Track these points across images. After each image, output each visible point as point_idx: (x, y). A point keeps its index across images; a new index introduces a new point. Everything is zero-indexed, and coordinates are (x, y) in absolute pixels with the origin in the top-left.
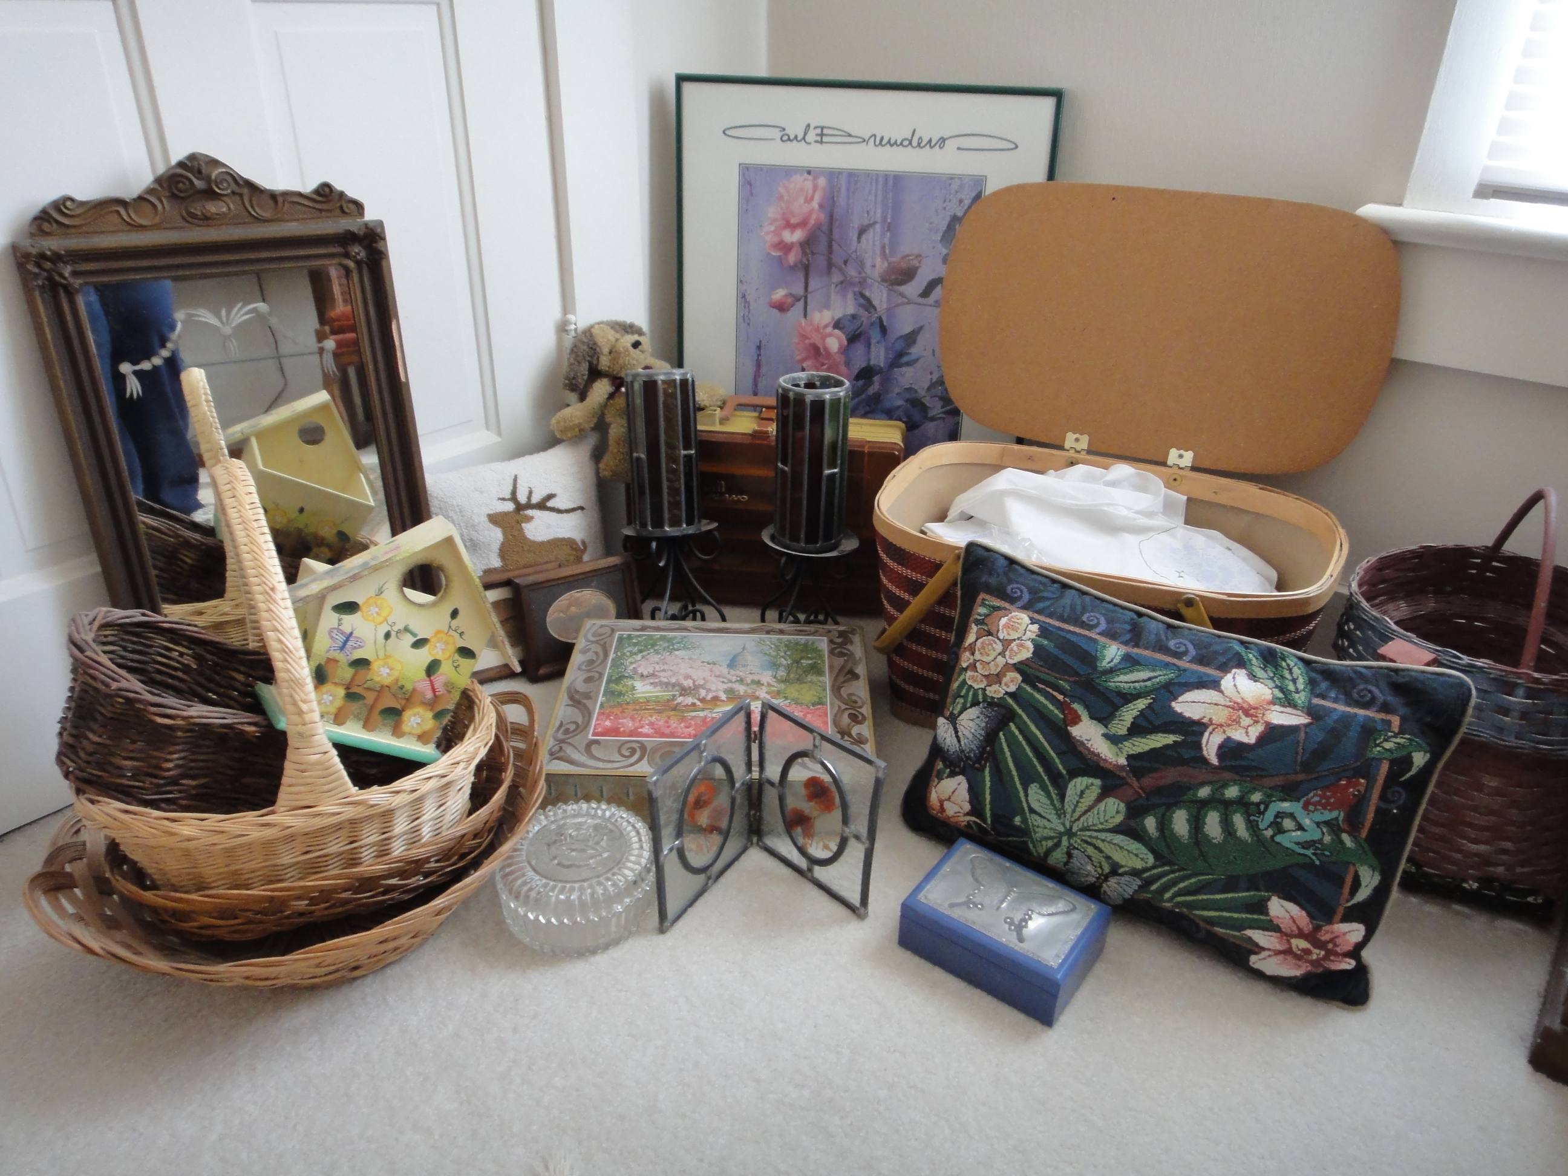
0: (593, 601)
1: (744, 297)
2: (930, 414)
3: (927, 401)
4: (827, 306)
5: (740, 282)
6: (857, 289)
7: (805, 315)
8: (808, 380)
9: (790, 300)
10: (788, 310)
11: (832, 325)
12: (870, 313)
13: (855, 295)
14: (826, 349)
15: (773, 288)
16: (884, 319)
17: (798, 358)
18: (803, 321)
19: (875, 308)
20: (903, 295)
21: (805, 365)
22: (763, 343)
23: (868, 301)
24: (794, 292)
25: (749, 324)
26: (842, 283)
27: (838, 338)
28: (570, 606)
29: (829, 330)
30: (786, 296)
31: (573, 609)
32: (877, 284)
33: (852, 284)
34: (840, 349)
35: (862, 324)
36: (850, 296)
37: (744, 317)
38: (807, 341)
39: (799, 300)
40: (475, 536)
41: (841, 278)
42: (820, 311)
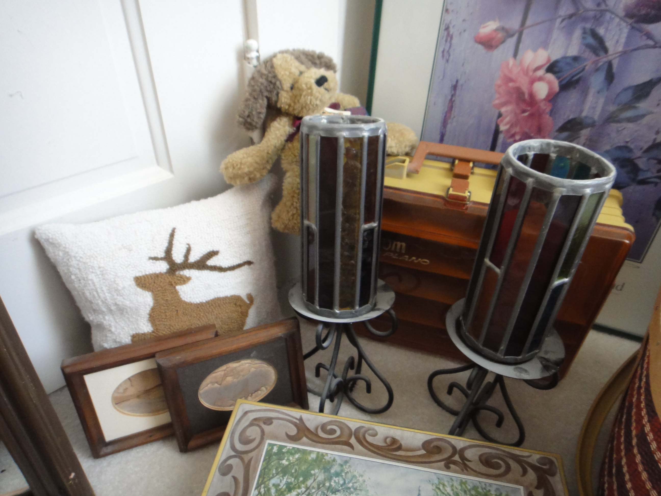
0: (253, 370)
1: (447, 29)
2: (641, 177)
3: (641, 163)
4: (545, 45)
5: (446, 10)
6: (588, 26)
7: (515, 55)
9: (500, 35)
10: (497, 47)
11: (546, 67)
12: (597, 55)
13: (584, 33)
14: (532, 95)
15: (484, 20)
16: (615, 63)
17: (497, 102)
18: (511, 62)
19: (606, 50)
20: (648, 35)
21: (503, 110)
22: (460, 83)
23: (600, 41)
24: (507, 26)
25: (447, 61)
26: (571, 16)
27: (549, 83)
28: (225, 376)
29: (541, 73)
30: (496, 30)
31: (229, 379)
32: (617, 20)
33: (585, 19)
34: (548, 96)
35: (584, 69)
36: (578, 33)
37: (443, 52)
38: (511, 85)
39: (512, 36)
40: (120, 300)
41: (571, 10)
42: (535, 50)
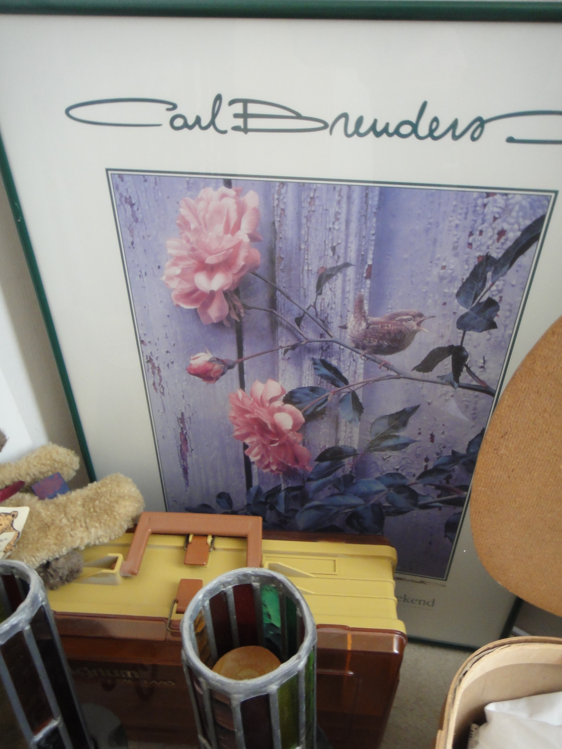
1: (150, 361)
2: (421, 502)
3: (418, 488)
4: (273, 375)
5: (141, 342)
6: (317, 357)
7: (242, 386)
8: (240, 580)
9: (217, 367)
10: (217, 379)
11: (282, 398)
12: (337, 386)
13: (315, 364)
14: (275, 426)
15: (192, 351)
16: (360, 393)
17: (237, 433)
18: (240, 393)
19: (346, 382)
20: (387, 366)
21: (247, 441)
22: (186, 415)
23: (336, 371)
24: (223, 357)
25: (163, 393)
26: (293, 347)
27: (291, 413)
29: (278, 404)
30: (210, 361)
32: (348, 351)
33: (310, 350)
34: (295, 426)
35: (326, 400)
36: (307, 364)
37: (154, 384)
38: (247, 416)
39: (231, 367)
41: (292, 342)
42: (264, 382)
